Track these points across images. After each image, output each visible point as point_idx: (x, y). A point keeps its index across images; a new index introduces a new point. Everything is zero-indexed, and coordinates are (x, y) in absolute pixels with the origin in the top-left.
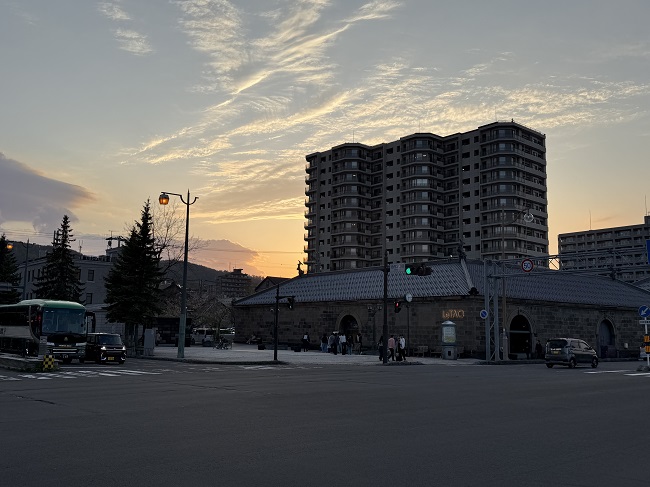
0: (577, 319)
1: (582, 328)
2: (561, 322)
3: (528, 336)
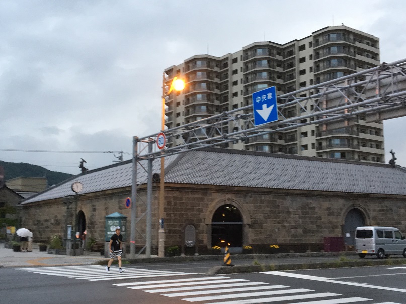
0: (314, 208)
1: (320, 218)
2: (289, 212)
3: (241, 227)
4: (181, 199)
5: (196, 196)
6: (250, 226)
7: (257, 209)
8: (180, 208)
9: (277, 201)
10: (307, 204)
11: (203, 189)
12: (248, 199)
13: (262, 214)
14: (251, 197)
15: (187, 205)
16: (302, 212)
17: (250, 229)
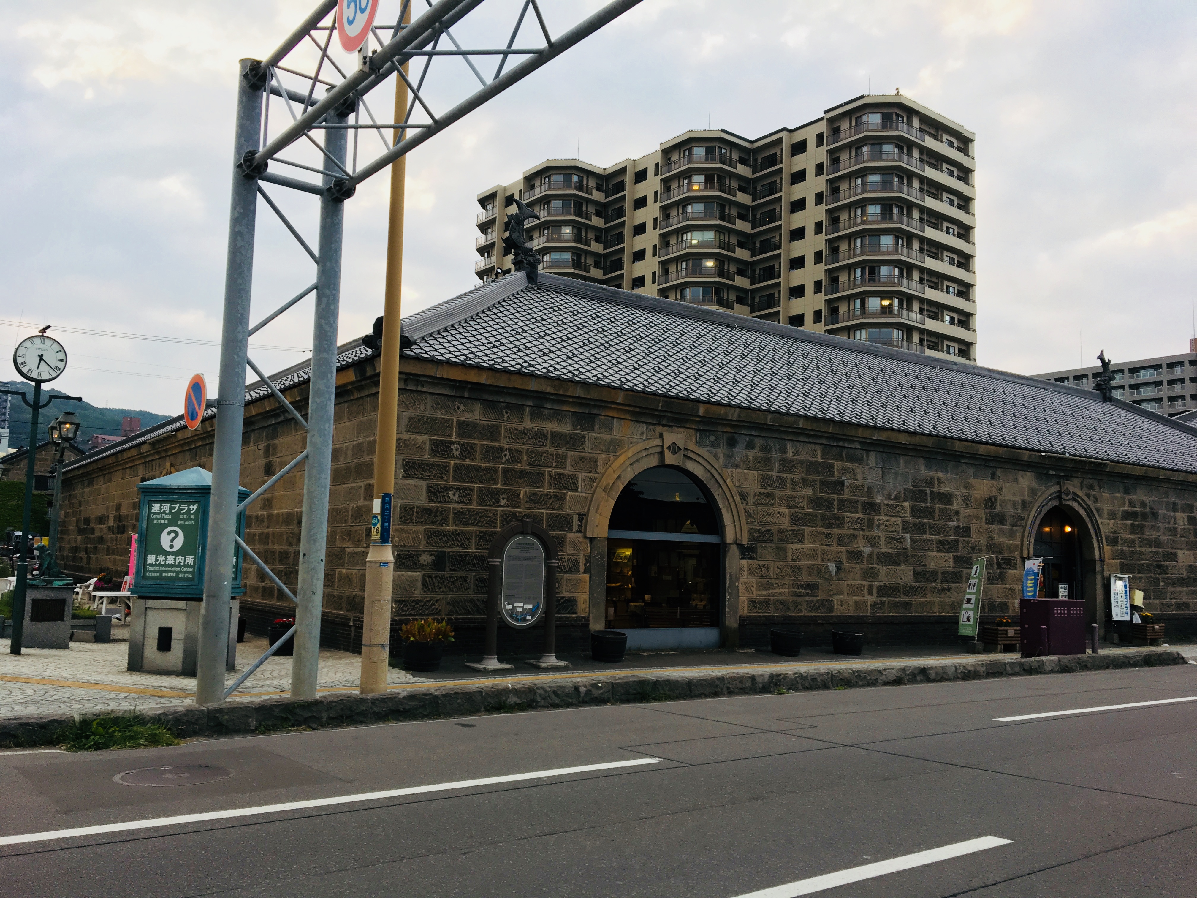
4: (492, 433)
5: (550, 426)
6: (747, 552)
7: (769, 490)
8: (487, 469)
9: (837, 464)
10: (930, 482)
11: (581, 402)
12: (740, 451)
13: (786, 511)
14: (750, 446)
15: (515, 460)
16: (912, 507)
17: (744, 562)
